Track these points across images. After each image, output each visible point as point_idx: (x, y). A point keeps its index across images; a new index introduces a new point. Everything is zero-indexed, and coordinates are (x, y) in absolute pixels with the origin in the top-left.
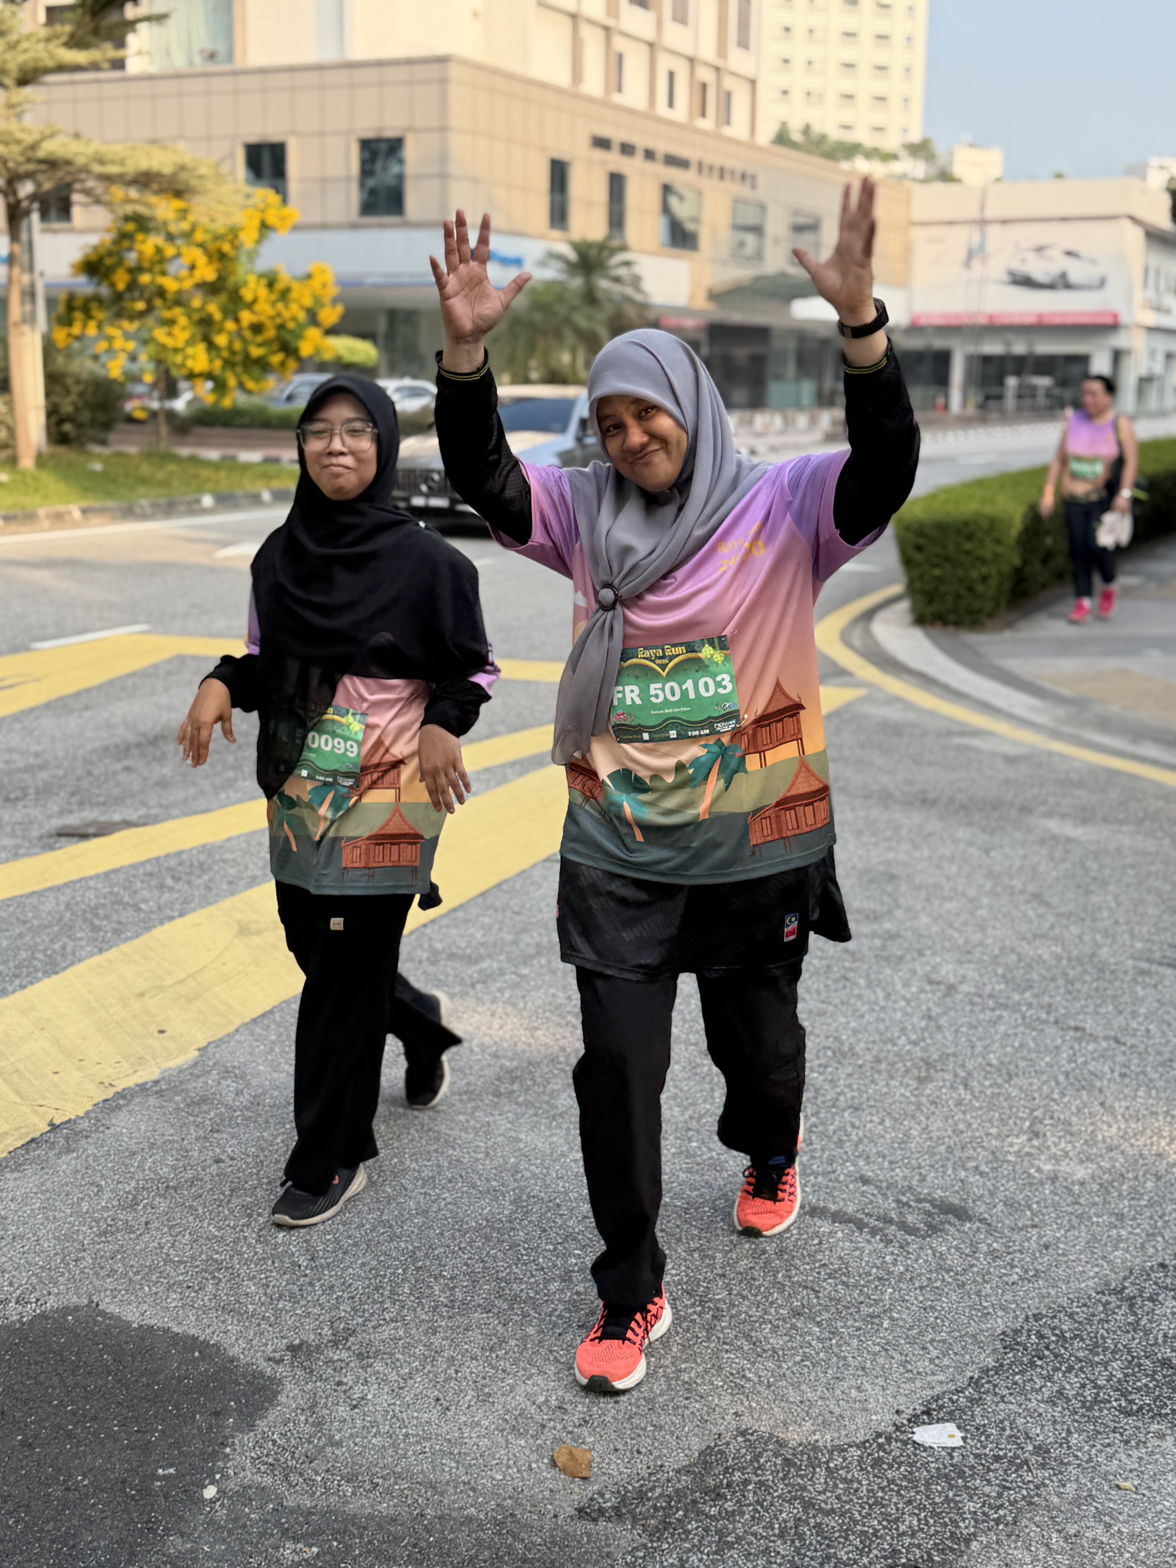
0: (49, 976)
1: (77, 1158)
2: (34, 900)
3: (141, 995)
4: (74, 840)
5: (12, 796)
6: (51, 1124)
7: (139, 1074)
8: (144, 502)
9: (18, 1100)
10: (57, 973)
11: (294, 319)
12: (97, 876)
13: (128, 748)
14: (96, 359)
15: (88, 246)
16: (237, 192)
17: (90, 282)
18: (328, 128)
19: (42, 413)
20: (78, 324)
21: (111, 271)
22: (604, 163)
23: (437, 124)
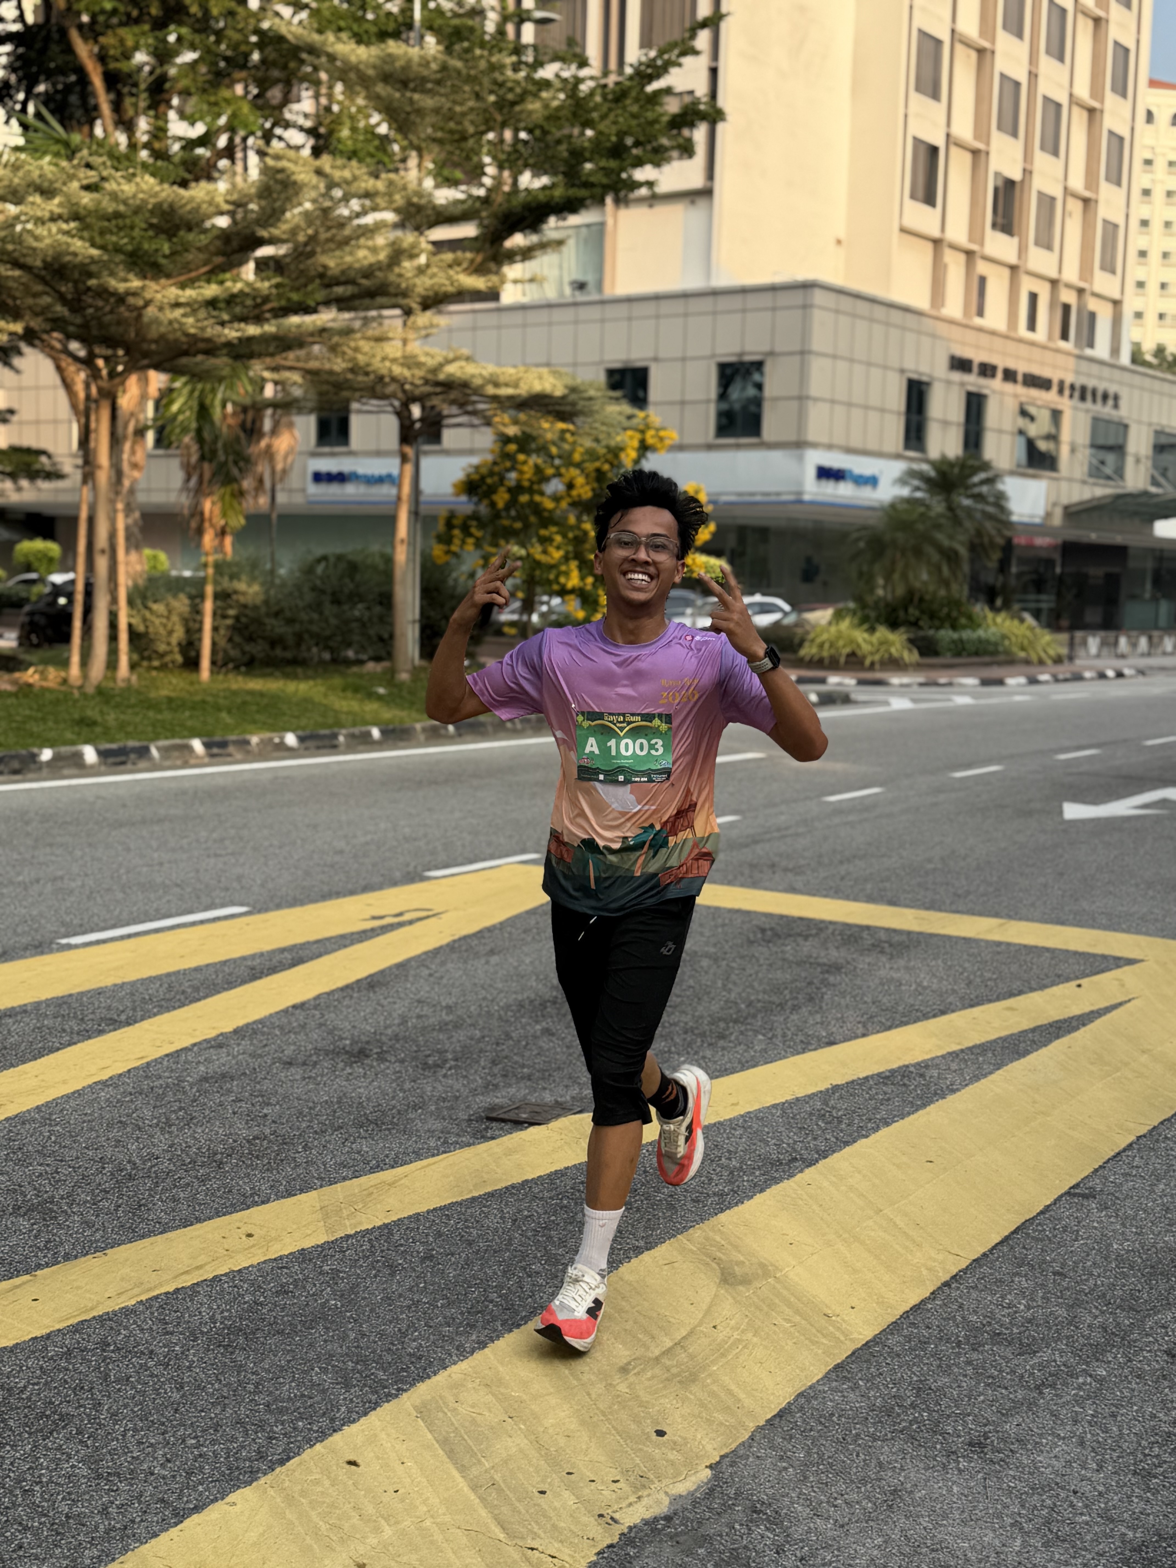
0: (510, 1331)
2: (476, 1210)
3: (624, 1370)
4: (507, 1127)
5: (430, 1061)
7: (645, 1501)
9: (502, 1536)
10: (518, 1326)
12: (539, 1180)
13: (543, 1005)
14: (472, 575)
15: (471, 466)
16: (620, 413)
17: (470, 501)
18: (690, 353)
19: (417, 627)
20: (457, 541)
21: (492, 490)
22: (962, 384)
23: (798, 348)
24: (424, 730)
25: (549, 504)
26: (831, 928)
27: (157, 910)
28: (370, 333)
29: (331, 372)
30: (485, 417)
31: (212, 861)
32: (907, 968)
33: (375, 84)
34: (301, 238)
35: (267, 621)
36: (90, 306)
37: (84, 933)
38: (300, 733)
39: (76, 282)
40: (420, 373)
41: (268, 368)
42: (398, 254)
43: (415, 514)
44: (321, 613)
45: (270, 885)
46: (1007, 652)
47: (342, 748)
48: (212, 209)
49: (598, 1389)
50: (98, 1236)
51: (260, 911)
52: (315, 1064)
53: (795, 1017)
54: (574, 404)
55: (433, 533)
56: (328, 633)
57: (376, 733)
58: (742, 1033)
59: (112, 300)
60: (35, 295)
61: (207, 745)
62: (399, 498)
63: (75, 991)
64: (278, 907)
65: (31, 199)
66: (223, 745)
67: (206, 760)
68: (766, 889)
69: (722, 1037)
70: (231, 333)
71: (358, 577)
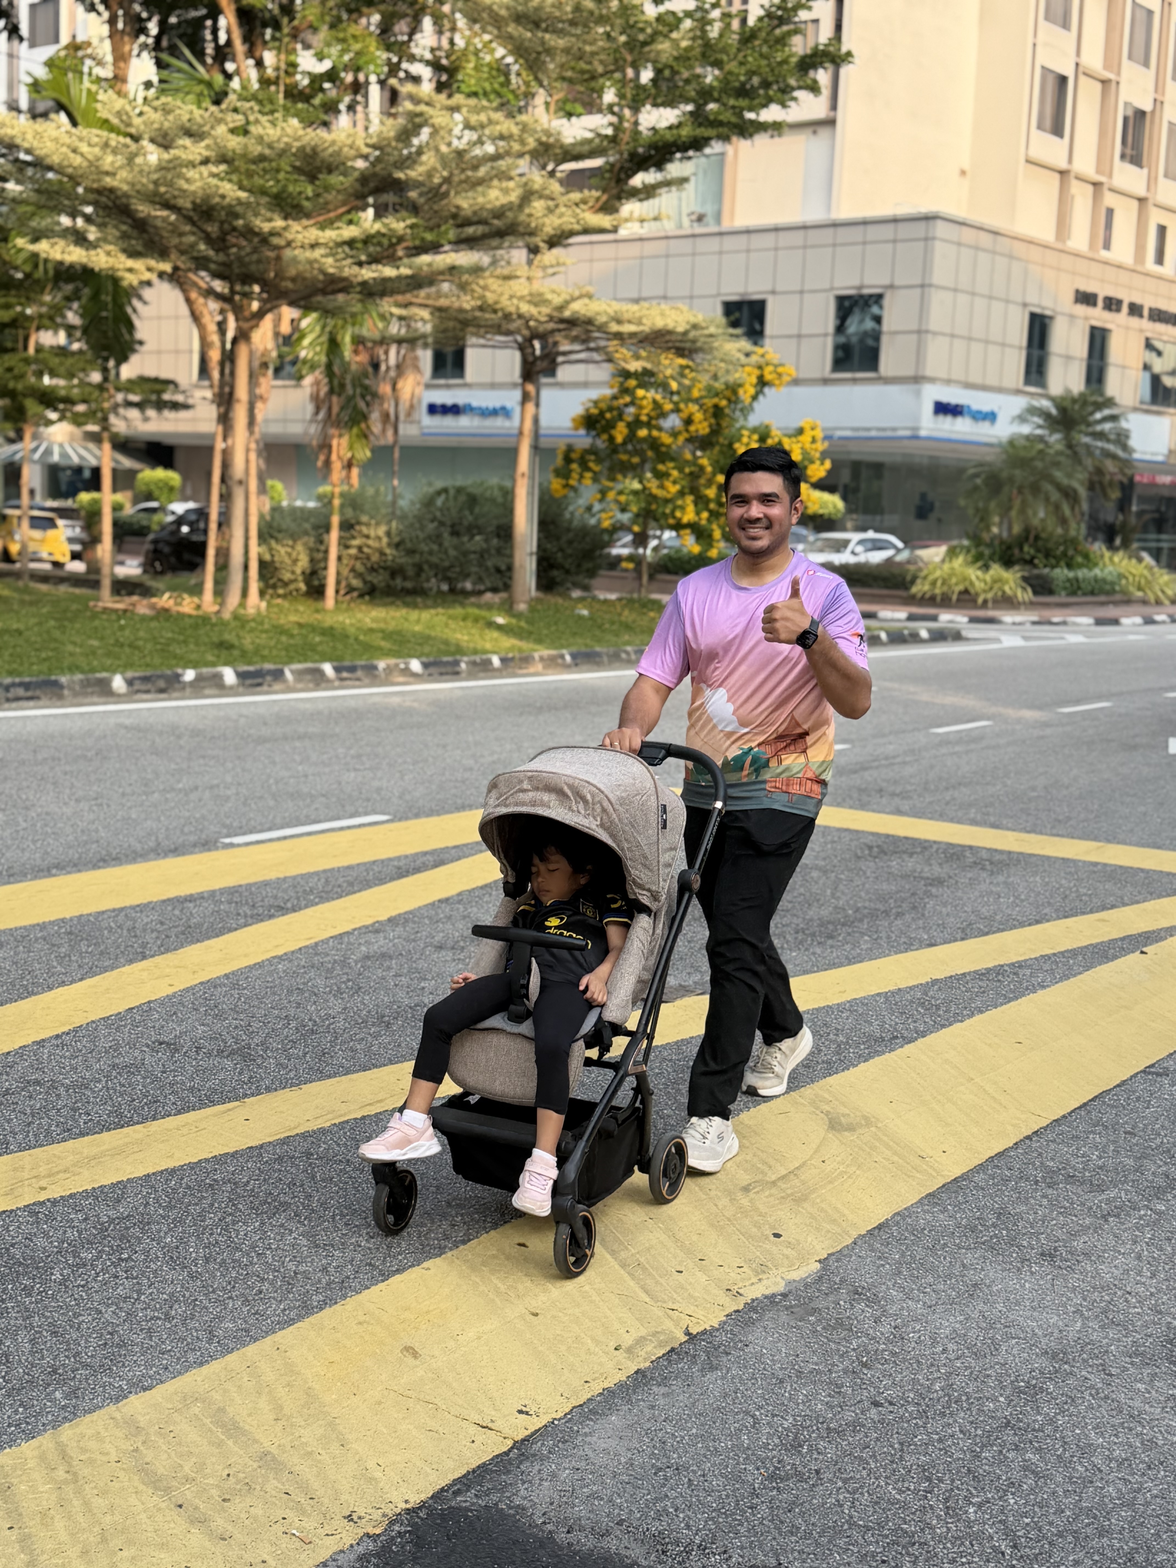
1: (723, 1378)
3: (746, 1189)
6: (687, 1333)
7: (765, 1282)
8: (629, 648)
9: (647, 1300)
14: (589, 508)
15: (590, 401)
16: (739, 351)
17: (588, 435)
18: (807, 287)
19: (534, 558)
20: (575, 475)
21: (610, 426)
22: (1086, 318)
23: (918, 281)
24: (542, 659)
25: (666, 439)
26: (935, 847)
27: (307, 817)
28: (499, 271)
29: (461, 310)
30: (607, 353)
31: (353, 774)
32: (1005, 883)
33: (507, 25)
34: (437, 180)
35: (389, 552)
36: (234, 246)
37: (244, 834)
38: (424, 659)
39: (222, 223)
40: (546, 310)
41: (398, 305)
42: (528, 196)
43: (536, 448)
44: (440, 545)
45: (408, 797)
46: (1124, 592)
47: (463, 675)
48: (353, 153)
49: (724, 1201)
50: (292, 1074)
51: (400, 820)
52: (463, 948)
53: (898, 922)
54: (694, 341)
55: (552, 468)
56: (447, 564)
57: (496, 661)
58: (849, 934)
59: (256, 240)
60: (181, 234)
61: (337, 669)
62: (521, 433)
63: (243, 882)
64: (417, 816)
65: (181, 142)
66: (352, 669)
67: (337, 683)
68: (874, 811)
69: (830, 937)
70: (368, 274)
71: (477, 510)
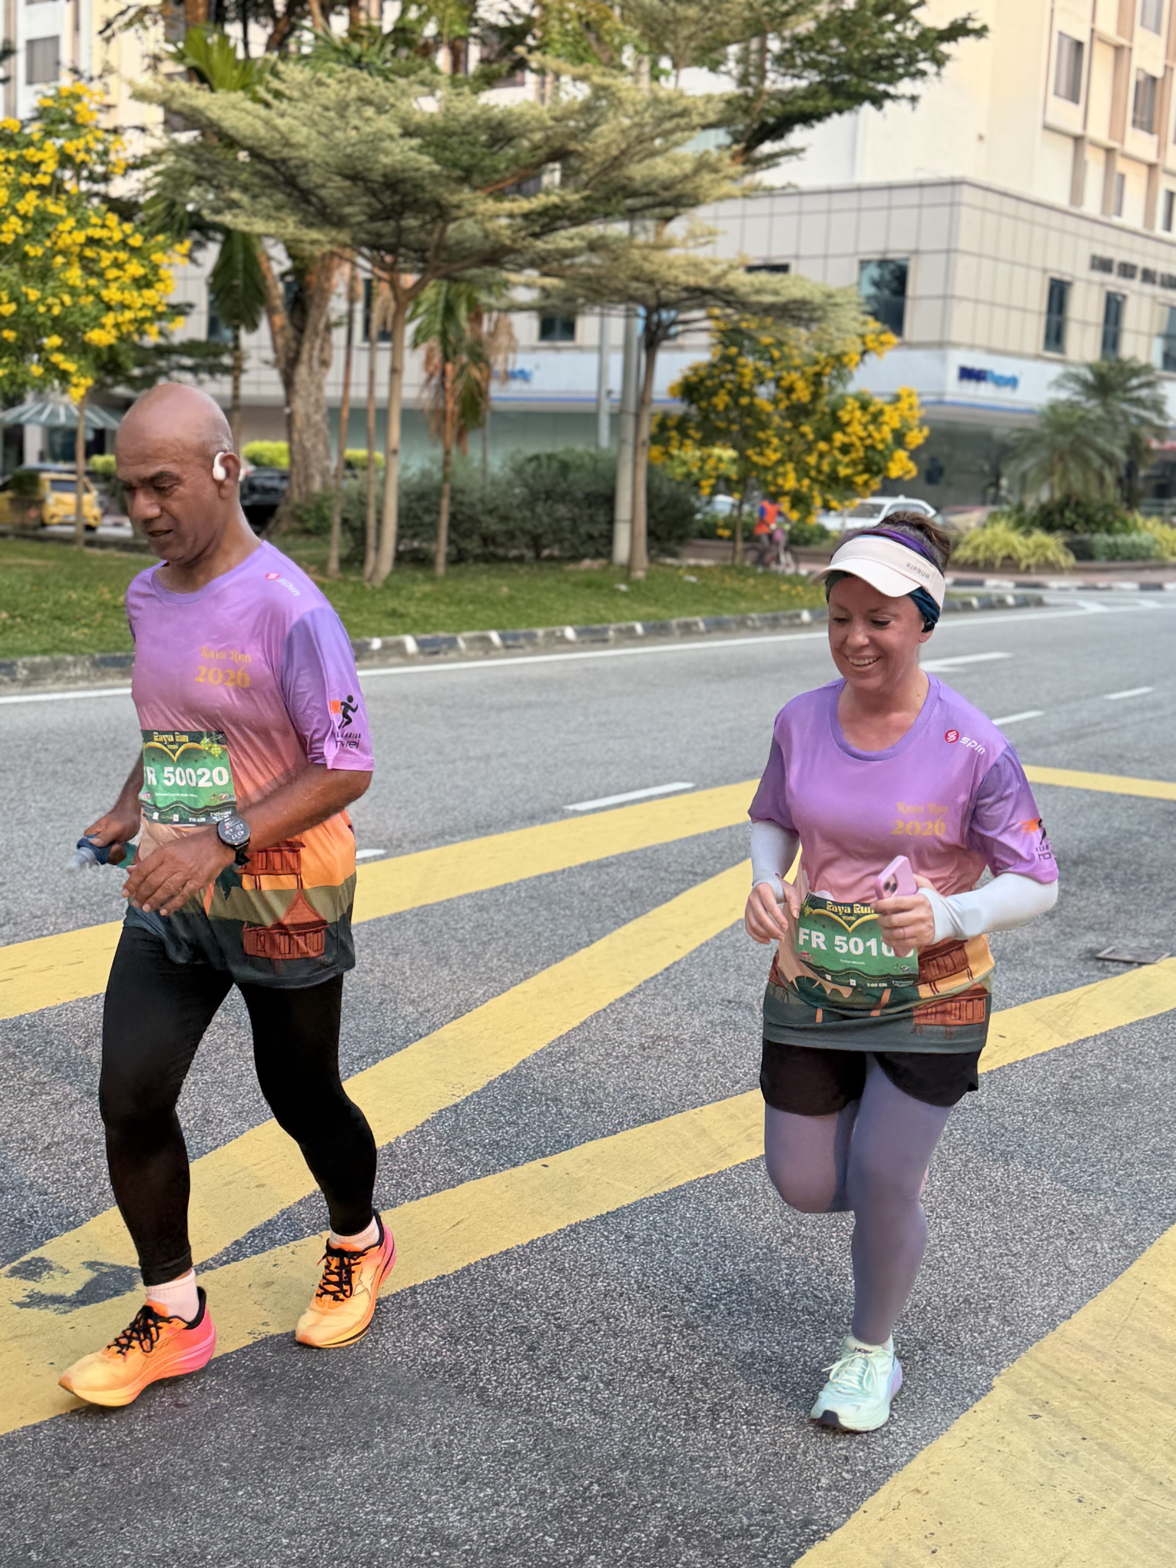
4: (1121, 965)
8: (754, 615)
11: (883, 441)
15: (689, 367)
17: (683, 403)
18: (832, 251)
20: (675, 443)
21: (713, 393)
22: (1102, 284)
23: (944, 246)
24: (679, 626)
25: (765, 407)
27: (617, 784)
34: (615, 152)
35: (483, 518)
37: (578, 801)
38: (576, 627)
39: (405, 195)
44: (534, 511)
46: (1159, 557)
47: (612, 643)
56: (539, 530)
57: (639, 628)
59: (436, 212)
61: (503, 638)
66: (516, 637)
67: (504, 652)
71: (571, 477)
